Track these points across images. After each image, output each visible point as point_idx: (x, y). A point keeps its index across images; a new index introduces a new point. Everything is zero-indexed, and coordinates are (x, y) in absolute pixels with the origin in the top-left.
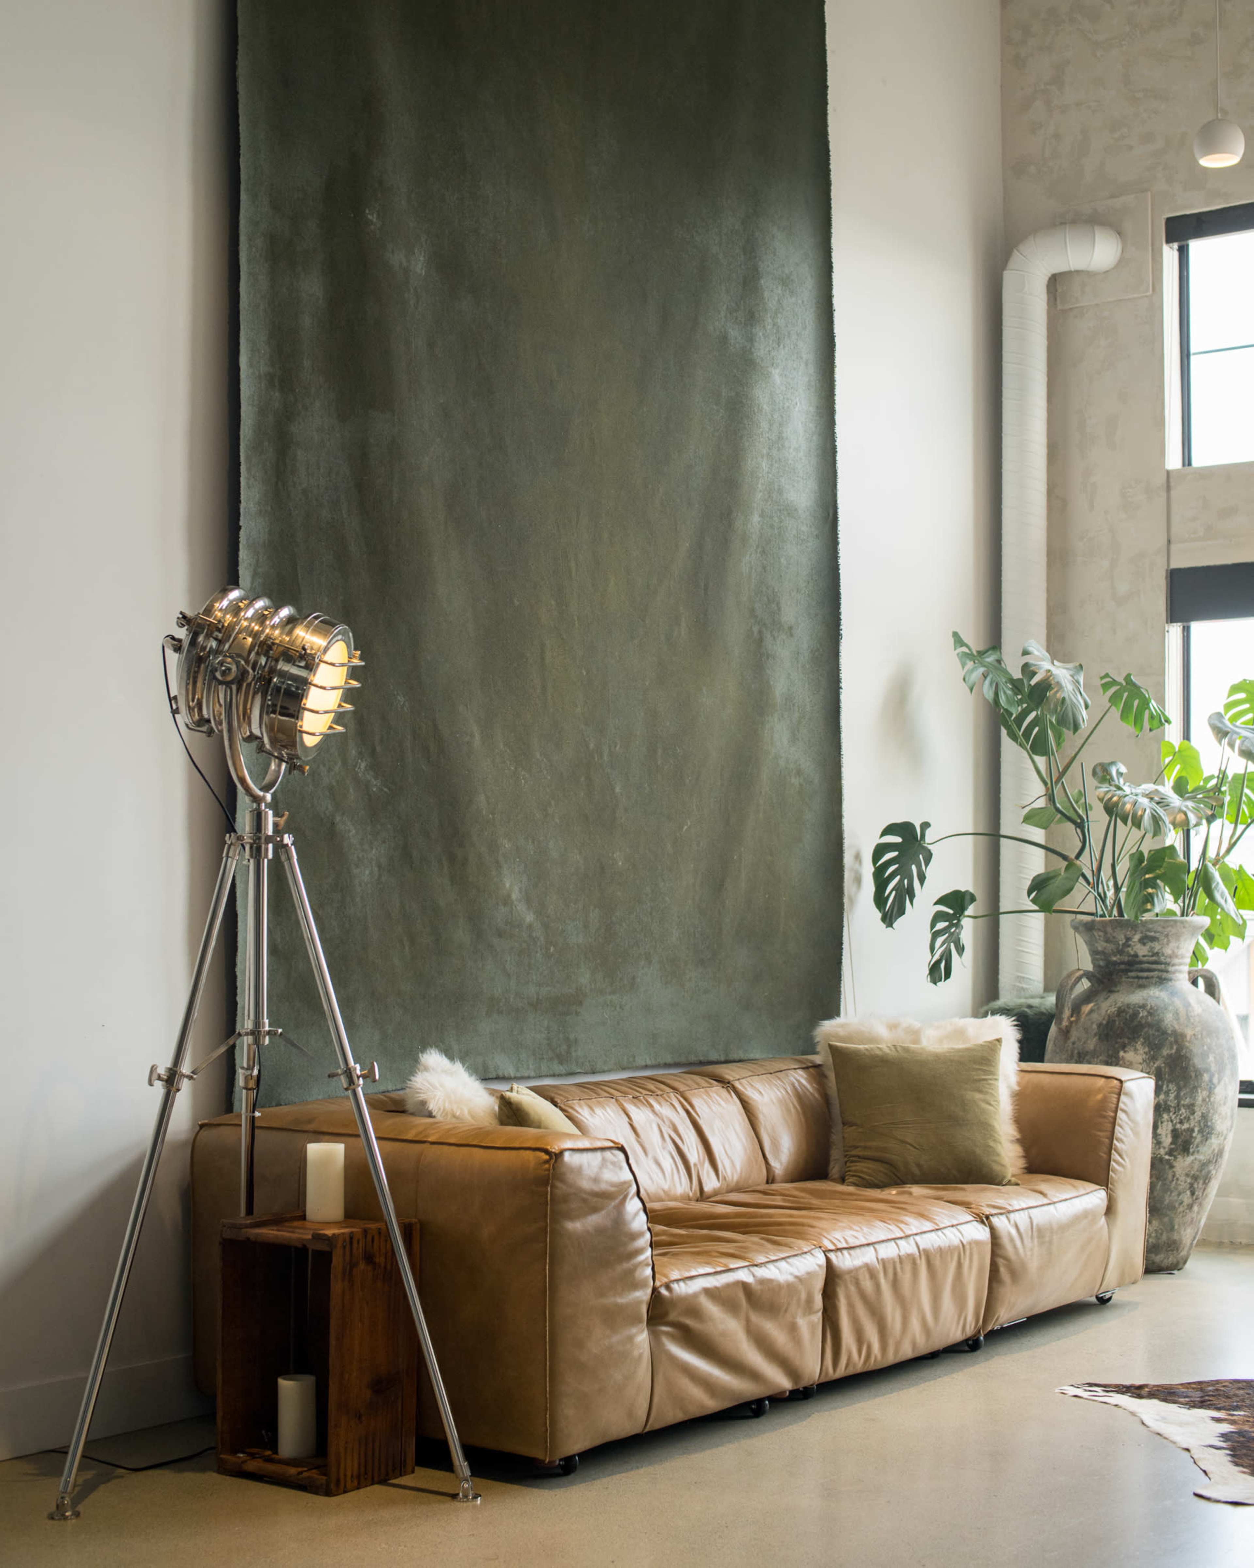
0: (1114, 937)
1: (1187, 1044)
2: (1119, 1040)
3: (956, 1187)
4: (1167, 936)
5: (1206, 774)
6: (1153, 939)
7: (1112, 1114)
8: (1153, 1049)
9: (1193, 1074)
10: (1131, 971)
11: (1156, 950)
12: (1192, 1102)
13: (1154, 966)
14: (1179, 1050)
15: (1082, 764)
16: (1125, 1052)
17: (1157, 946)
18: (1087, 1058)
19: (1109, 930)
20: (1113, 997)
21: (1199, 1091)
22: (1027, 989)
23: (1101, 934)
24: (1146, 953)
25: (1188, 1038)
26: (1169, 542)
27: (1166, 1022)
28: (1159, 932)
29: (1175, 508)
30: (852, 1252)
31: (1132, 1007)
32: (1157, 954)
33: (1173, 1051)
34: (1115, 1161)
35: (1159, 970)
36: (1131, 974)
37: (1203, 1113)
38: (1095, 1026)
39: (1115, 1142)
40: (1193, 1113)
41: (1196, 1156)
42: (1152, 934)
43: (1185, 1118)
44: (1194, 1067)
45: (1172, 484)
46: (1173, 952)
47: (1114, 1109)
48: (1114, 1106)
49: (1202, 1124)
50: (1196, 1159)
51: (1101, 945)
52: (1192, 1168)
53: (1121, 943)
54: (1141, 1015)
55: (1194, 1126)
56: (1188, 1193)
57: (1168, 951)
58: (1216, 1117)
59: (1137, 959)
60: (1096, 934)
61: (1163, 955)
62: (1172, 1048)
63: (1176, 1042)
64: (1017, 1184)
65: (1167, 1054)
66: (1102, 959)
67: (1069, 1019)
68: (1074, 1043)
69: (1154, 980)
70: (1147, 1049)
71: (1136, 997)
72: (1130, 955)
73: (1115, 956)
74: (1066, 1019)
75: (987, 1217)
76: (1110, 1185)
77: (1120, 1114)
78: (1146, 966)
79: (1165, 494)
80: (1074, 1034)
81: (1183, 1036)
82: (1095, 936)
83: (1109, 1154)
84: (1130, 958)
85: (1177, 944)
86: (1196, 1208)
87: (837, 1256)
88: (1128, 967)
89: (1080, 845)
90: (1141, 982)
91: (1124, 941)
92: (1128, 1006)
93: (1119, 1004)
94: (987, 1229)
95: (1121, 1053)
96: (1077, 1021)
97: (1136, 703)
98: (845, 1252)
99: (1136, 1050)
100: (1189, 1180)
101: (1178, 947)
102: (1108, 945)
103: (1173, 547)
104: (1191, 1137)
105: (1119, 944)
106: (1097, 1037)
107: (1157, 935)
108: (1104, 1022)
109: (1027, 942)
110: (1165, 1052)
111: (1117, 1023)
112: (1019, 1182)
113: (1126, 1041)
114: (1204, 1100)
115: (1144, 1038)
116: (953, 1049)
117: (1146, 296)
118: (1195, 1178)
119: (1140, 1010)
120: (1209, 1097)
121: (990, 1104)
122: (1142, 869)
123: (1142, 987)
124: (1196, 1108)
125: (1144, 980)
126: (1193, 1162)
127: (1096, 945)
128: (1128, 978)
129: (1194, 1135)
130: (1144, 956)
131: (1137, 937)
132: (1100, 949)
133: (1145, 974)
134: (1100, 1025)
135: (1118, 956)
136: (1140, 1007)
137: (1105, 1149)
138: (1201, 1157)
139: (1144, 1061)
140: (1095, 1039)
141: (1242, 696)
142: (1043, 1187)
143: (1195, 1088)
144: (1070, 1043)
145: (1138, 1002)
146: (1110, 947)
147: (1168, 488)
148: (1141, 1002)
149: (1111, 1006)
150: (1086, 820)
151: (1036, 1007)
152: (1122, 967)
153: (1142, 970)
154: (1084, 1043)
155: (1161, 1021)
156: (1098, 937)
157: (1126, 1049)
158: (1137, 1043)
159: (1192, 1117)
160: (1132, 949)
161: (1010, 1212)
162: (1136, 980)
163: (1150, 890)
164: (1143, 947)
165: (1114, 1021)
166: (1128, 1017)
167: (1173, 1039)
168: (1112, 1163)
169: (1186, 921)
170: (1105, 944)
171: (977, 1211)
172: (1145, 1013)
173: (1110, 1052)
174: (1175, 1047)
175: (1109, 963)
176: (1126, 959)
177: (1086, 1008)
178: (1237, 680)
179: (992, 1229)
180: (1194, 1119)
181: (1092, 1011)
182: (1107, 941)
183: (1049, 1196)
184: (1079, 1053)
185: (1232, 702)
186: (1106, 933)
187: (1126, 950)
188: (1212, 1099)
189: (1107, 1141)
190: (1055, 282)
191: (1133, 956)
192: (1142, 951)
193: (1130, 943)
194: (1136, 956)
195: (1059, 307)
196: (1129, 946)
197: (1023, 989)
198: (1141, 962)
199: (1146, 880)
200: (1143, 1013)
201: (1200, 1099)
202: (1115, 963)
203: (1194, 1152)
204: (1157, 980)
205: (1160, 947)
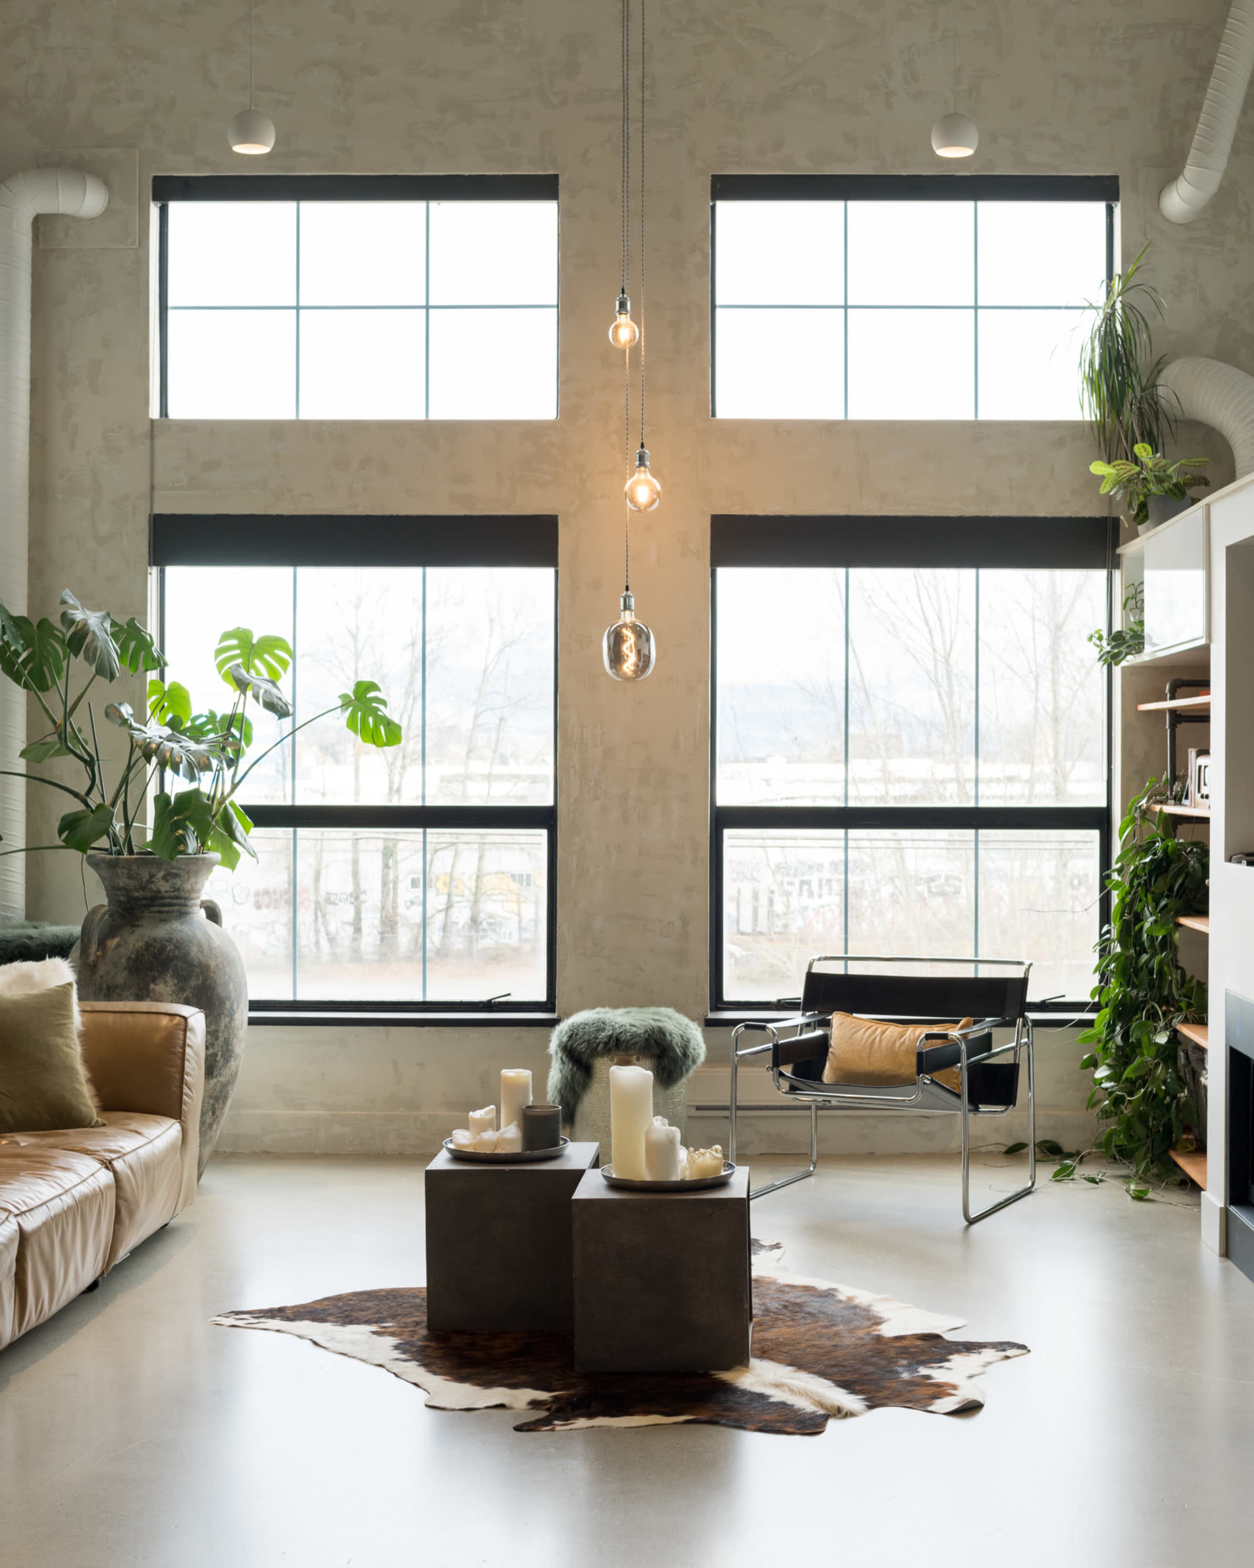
0: (137, 874)
1: (212, 975)
2: (149, 973)
3: (58, 1133)
4: (188, 873)
5: (194, 713)
6: (176, 876)
7: (181, 1050)
8: (181, 981)
9: (217, 1002)
10: (153, 906)
11: (177, 886)
12: (216, 1028)
13: (175, 901)
14: (204, 981)
15: (89, 703)
16: (155, 984)
17: (178, 882)
18: (118, 991)
19: (134, 867)
20: (138, 932)
21: (222, 1018)
22: (11, 918)
23: (126, 871)
24: (168, 889)
25: (212, 968)
26: (152, 488)
27: (192, 954)
28: (182, 869)
29: (158, 457)
30: (32, 1213)
31: (159, 941)
32: (178, 890)
33: (200, 982)
34: (186, 1095)
35: (179, 905)
36: (153, 909)
37: (225, 1038)
38: (124, 960)
39: (185, 1076)
40: (217, 1038)
41: (220, 1079)
42: (175, 871)
43: (210, 1044)
44: (218, 996)
45: (156, 433)
46: (192, 887)
47: (181, 1045)
48: (181, 1042)
49: (224, 1049)
50: (218, 1081)
51: (122, 882)
52: (215, 1089)
53: (144, 880)
54: (168, 949)
55: (218, 1051)
56: (210, 1113)
57: (188, 887)
58: (235, 1041)
59: (160, 895)
60: (119, 871)
61: (183, 890)
62: (198, 980)
63: (202, 972)
64: (104, 1125)
65: (195, 985)
66: (122, 895)
67: (95, 953)
68: (102, 977)
69: (174, 914)
70: (176, 981)
71: (161, 931)
72: (152, 891)
73: (137, 892)
74: (93, 954)
75: (110, 1163)
76: (183, 1118)
77: (188, 1050)
78: (168, 900)
79: (148, 442)
80: (102, 968)
81: (208, 967)
82: (117, 873)
83: (181, 1088)
84: (153, 894)
85: (195, 881)
86: (215, 1127)
87: (23, 1219)
88: (150, 902)
89: (89, 783)
90: (163, 916)
91: (148, 877)
92: (155, 940)
93: (146, 939)
94: (111, 1174)
95: (152, 986)
96: (103, 956)
97: (133, 644)
98: (27, 1214)
99: (165, 982)
100: (211, 1102)
101: (196, 883)
102: (131, 881)
103: (156, 493)
104: (215, 1061)
105: (142, 881)
106: (127, 972)
107: (180, 872)
108: (133, 956)
109: (11, 871)
110: (193, 983)
111: (146, 957)
112: (106, 1122)
113: (156, 974)
114: (226, 1026)
115: (173, 971)
116: (29, 995)
117: (132, 249)
118: (217, 1099)
119: (167, 944)
120: (230, 1023)
121: (71, 1048)
122: (170, 811)
123: (164, 921)
124: (220, 1034)
125: (165, 914)
126: (215, 1084)
127: (117, 881)
128: (151, 912)
129: (218, 1059)
130: (167, 892)
131: (161, 874)
132: (121, 884)
133: (166, 909)
134: (129, 959)
135: (141, 892)
136: (167, 941)
137: (177, 1084)
138: (222, 1079)
139: (174, 992)
140: (125, 973)
141: (234, 642)
142: (134, 1126)
143: (219, 1015)
144: (97, 976)
145: (163, 936)
146: (132, 883)
147: (152, 437)
148: (167, 936)
149: (138, 940)
150: (96, 759)
151: (36, 938)
152: (144, 902)
153: (164, 905)
154: (114, 977)
155: (187, 954)
156: (120, 874)
157: (157, 982)
158: (166, 975)
159: (216, 1043)
160: (155, 885)
161: (125, 1155)
162: (158, 915)
163: (181, 832)
164: (165, 883)
165: (143, 955)
166: (156, 951)
167: (199, 971)
168: (184, 1097)
169: (206, 858)
170: (127, 881)
171: (100, 1158)
172: (173, 947)
173: (141, 985)
174: (201, 978)
175: (130, 899)
176: (149, 894)
177: (113, 943)
178: (230, 628)
179: (115, 1173)
180: (218, 1044)
181: (118, 946)
182: (130, 877)
183: (144, 1133)
184: (108, 987)
185: (222, 647)
186: (130, 870)
187: (149, 886)
188: (232, 1025)
189: (178, 1076)
190: (40, 223)
191: (155, 892)
192: (164, 887)
193: (153, 879)
194: (159, 891)
195: (41, 247)
196: (152, 882)
197: (7, 917)
198: (163, 898)
199: (175, 821)
200: (170, 947)
201: (223, 1025)
202: (137, 899)
203: (217, 1075)
204: (178, 913)
205: (181, 883)
